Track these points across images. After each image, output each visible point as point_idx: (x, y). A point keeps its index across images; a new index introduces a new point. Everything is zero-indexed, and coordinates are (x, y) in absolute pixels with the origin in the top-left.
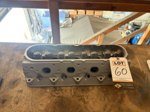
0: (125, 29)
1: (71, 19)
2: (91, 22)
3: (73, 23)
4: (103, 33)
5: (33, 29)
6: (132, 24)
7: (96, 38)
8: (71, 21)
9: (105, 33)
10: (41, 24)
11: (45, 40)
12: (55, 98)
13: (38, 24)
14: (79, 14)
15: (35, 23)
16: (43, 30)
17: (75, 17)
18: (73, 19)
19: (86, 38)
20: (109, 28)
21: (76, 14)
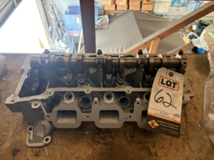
0: (187, 31)
1: (107, 17)
2: (137, 20)
3: (110, 22)
4: (159, 36)
5: (51, 32)
6: (198, 23)
7: (147, 45)
8: (108, 20)
9: (161, 37)
10: (63, 25)
11: (69, 49)
12: (99, 146)
13: (59, 25)
14: (118, 8)
15: (54, 24)
16: (65, 34)
17: (112, 14)
18: (110, 17)
19: (130, 45)
20: (169, 28)
21: (114, 9)
